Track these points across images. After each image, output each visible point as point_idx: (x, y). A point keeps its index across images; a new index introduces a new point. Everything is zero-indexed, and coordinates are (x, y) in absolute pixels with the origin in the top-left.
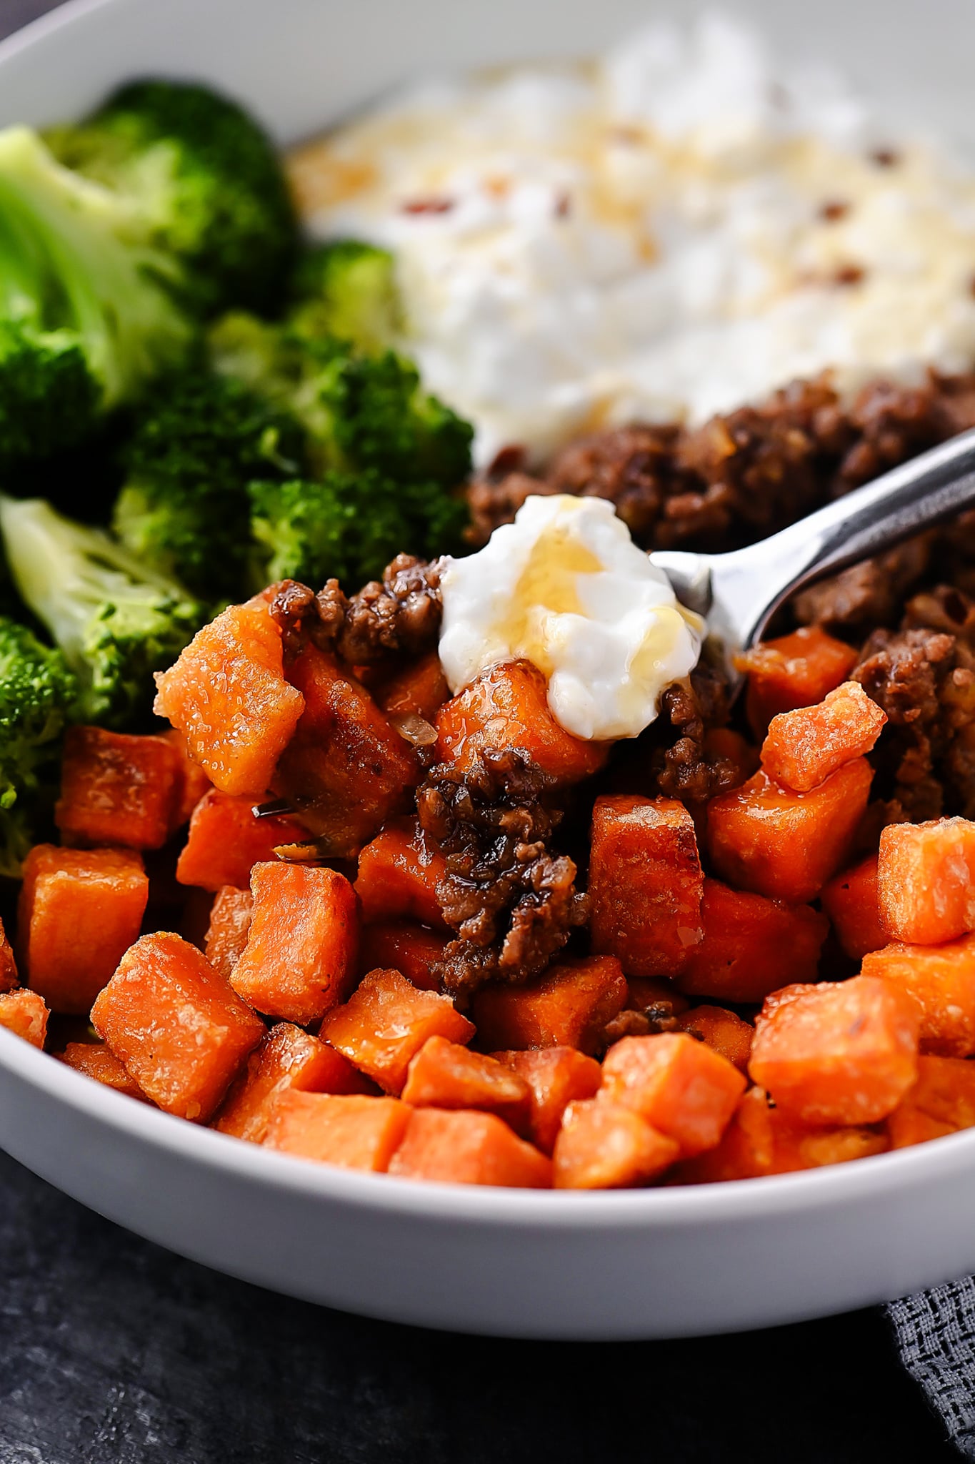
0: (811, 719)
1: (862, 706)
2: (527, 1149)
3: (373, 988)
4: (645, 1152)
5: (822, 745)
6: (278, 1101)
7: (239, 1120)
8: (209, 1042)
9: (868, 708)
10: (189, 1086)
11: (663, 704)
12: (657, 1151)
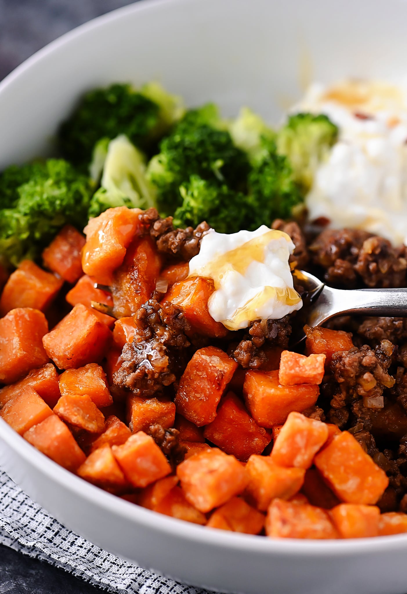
0: (296, 359)
1: (317, 365)
2: (77, 449)
3: (88, 369)
4: (106, 471)
5: (291, 369)
6: (25, 388)
7: (15, 389)
8: (16, 355)
9: (319, 366)
10: (3, 366)
11: (251, 324)
12: (112, 474)
